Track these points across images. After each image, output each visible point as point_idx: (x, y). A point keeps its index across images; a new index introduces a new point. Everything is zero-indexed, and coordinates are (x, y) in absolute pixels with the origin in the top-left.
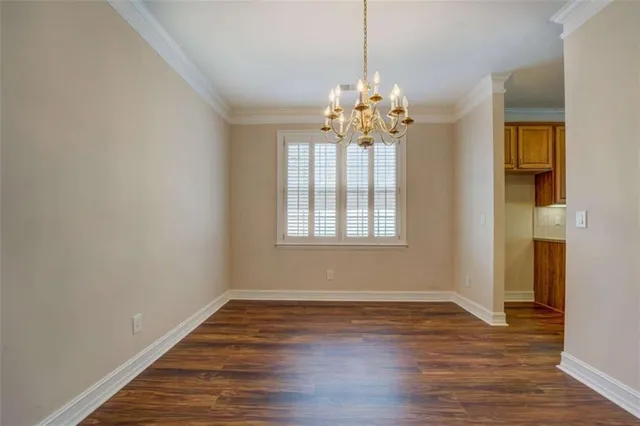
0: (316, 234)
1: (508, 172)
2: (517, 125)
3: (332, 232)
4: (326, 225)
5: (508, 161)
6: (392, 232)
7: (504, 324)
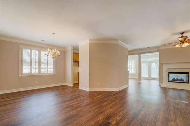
0: (32, 73)
1: (73, 61)
2: (75, 53)
3: (37, 72)
4: (35, 70)
5: (74, 59)
6: (52, 72)
7: (73, 86)
